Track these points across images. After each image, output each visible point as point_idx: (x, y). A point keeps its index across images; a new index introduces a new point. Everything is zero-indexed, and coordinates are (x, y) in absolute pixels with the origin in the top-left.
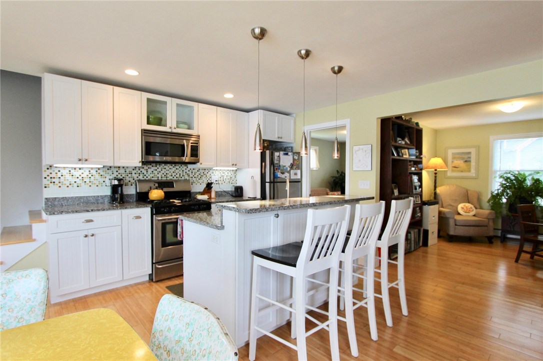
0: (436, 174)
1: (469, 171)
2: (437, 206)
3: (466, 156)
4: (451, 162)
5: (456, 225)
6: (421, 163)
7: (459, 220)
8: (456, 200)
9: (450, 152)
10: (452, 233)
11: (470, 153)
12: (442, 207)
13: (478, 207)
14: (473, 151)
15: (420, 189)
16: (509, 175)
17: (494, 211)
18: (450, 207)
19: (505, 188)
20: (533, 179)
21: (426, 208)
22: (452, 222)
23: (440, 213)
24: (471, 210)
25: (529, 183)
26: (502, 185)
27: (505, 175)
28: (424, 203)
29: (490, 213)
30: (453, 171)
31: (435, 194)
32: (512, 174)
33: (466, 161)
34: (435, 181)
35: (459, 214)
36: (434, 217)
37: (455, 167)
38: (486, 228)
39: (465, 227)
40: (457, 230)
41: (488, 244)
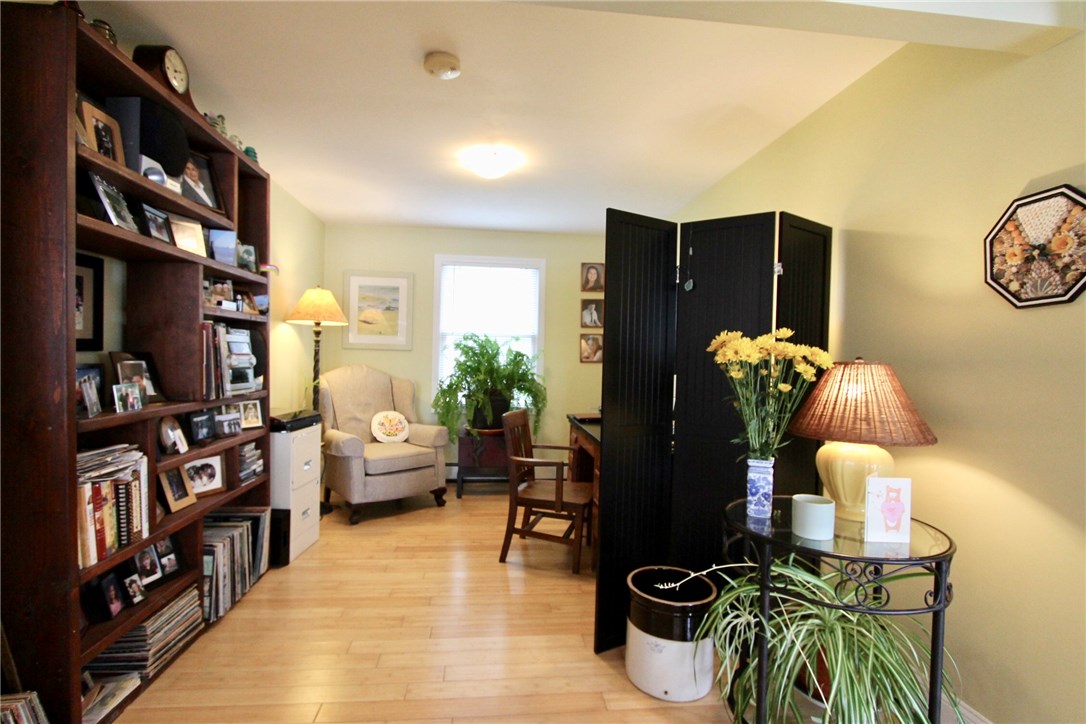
0: (318, 333)
1: (395, 333)
2: (317, 428)
3: (389, 297)
4: (357, 309)
5: (367, 475)
6: (261, 288)
7: (375, 461)
8: (367, 404)
9: (355, 283)
10: (357, 498)
11: (396, 289)
12: (335, 426)
13: (413, 418)
14: (402, 284)
15: (261, 379)
16: (470, 343)
17: (445, 428)
18: (353, 424)
19: (465, 370)
20: (510, 351)
21: (279, 439)
22: (356, 469)
23: (327, 445)
24: (400, 427)
25: (503, 360)
26: (459, 365)
27: (464, 342)
28: (275, 425)
29: (439, 434)
30: (360, 331)
31: (316, 390)
32: (475, 341)
33: (388, 309)
34: (317, 353)
35: (375, 440)
36: (307, 464)
37: (365, 322)
38: (431, 469)
39: (387, 477)
40: (369, 489)
41: (436, 508)
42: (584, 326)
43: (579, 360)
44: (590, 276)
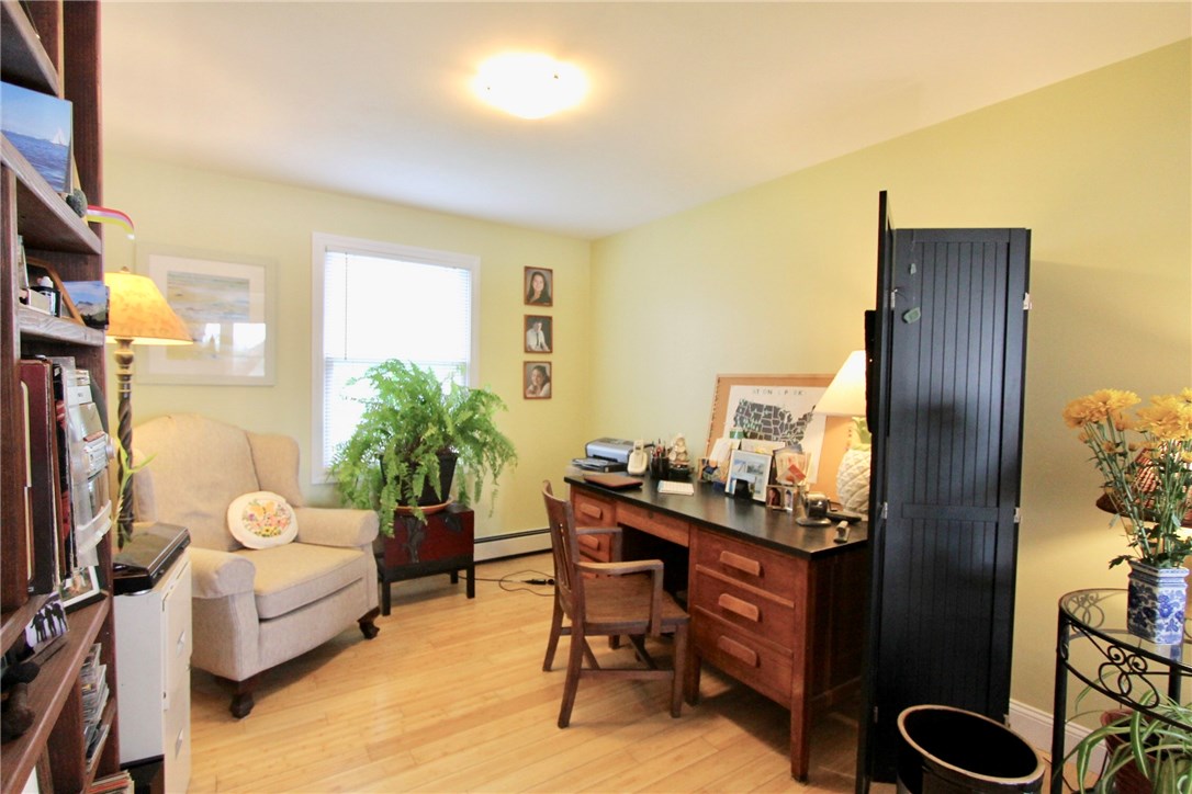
0: (127, 360)
5: (261, 620)
8: (213, 486)
9: (158, 269)
10: (246, 669)
13: (299, 500)
18: (194, 521)
24: (281, 517)
29: (366, 524)
38: (360, 584)
39: (298, 616)
40: (268, 645)
41: (365, 643)
42: (528, 350)
43: (522, 395)
44: (535, 285)
